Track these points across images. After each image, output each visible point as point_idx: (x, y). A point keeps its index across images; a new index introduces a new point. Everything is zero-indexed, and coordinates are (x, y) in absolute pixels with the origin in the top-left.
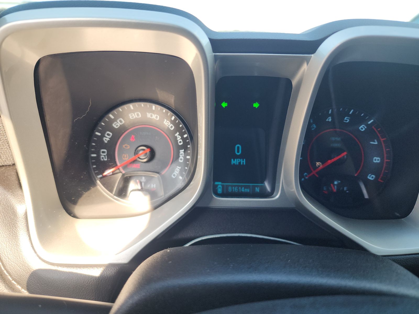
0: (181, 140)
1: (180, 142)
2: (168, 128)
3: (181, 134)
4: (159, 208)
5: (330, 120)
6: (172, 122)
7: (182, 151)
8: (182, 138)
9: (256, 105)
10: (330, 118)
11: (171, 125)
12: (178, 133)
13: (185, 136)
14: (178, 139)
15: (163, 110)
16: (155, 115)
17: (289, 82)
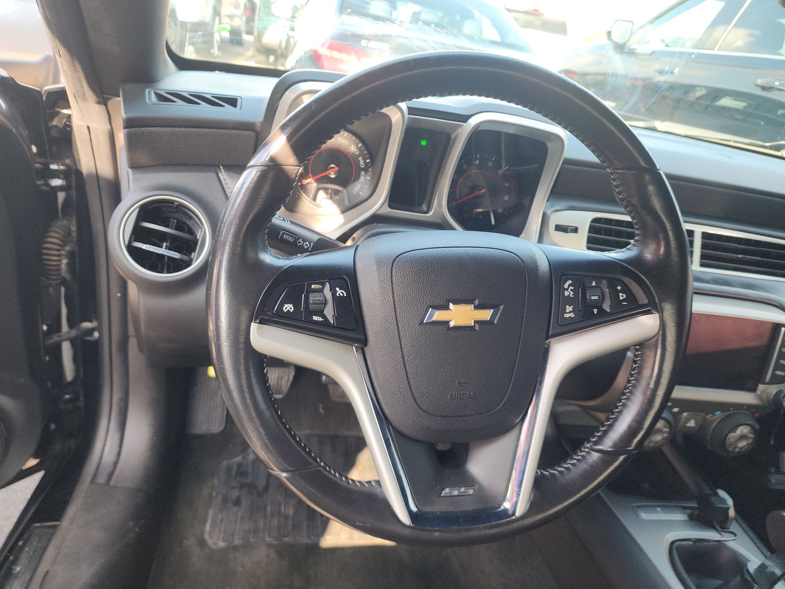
0: (363, 164)
1: (362, 165)
2: (354, 152)
3: (364, 159)
4: (351, 211)
5: (478, 163)
6: (358, 148)
7: (363, 173)
8: (365, 162)
9: (424, 143)
10: (478, 161)
11: (357, 150)
12: (361, 158)
13: (368, 161)
14: (361, 162)
15: (352, 138)
16: (345, 140)
17: (449, 136)
